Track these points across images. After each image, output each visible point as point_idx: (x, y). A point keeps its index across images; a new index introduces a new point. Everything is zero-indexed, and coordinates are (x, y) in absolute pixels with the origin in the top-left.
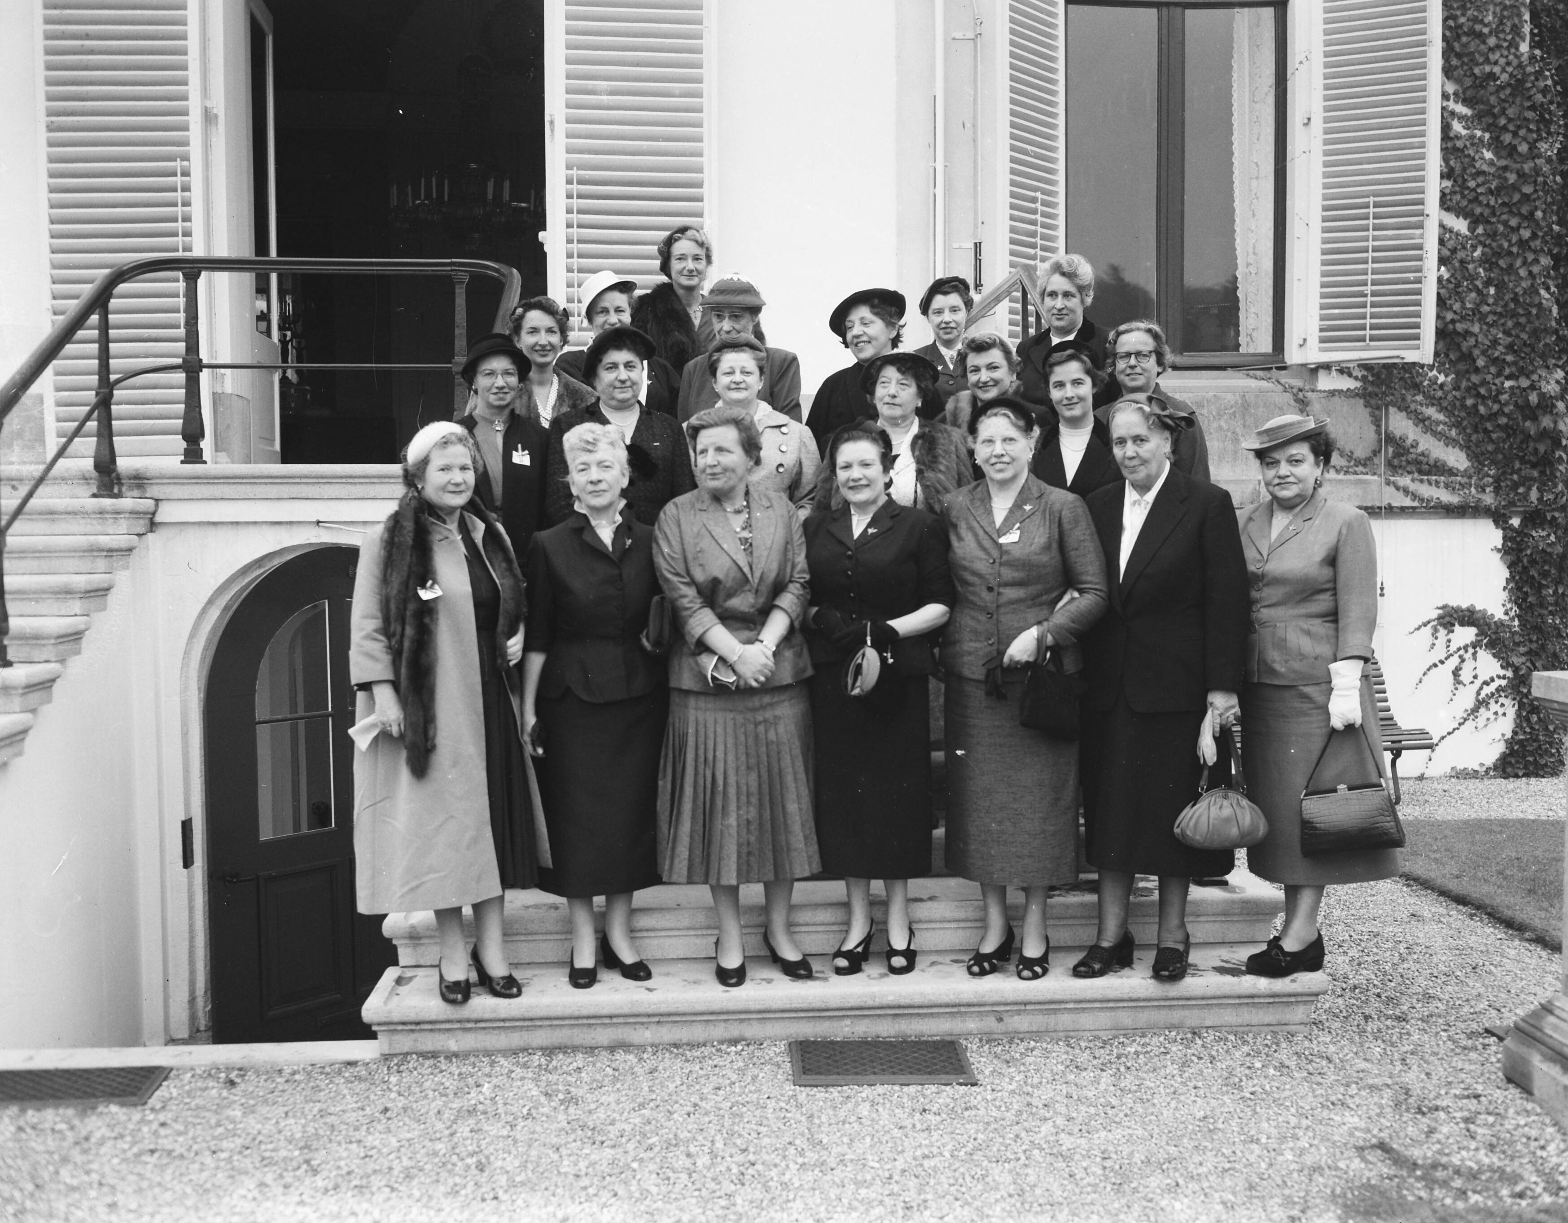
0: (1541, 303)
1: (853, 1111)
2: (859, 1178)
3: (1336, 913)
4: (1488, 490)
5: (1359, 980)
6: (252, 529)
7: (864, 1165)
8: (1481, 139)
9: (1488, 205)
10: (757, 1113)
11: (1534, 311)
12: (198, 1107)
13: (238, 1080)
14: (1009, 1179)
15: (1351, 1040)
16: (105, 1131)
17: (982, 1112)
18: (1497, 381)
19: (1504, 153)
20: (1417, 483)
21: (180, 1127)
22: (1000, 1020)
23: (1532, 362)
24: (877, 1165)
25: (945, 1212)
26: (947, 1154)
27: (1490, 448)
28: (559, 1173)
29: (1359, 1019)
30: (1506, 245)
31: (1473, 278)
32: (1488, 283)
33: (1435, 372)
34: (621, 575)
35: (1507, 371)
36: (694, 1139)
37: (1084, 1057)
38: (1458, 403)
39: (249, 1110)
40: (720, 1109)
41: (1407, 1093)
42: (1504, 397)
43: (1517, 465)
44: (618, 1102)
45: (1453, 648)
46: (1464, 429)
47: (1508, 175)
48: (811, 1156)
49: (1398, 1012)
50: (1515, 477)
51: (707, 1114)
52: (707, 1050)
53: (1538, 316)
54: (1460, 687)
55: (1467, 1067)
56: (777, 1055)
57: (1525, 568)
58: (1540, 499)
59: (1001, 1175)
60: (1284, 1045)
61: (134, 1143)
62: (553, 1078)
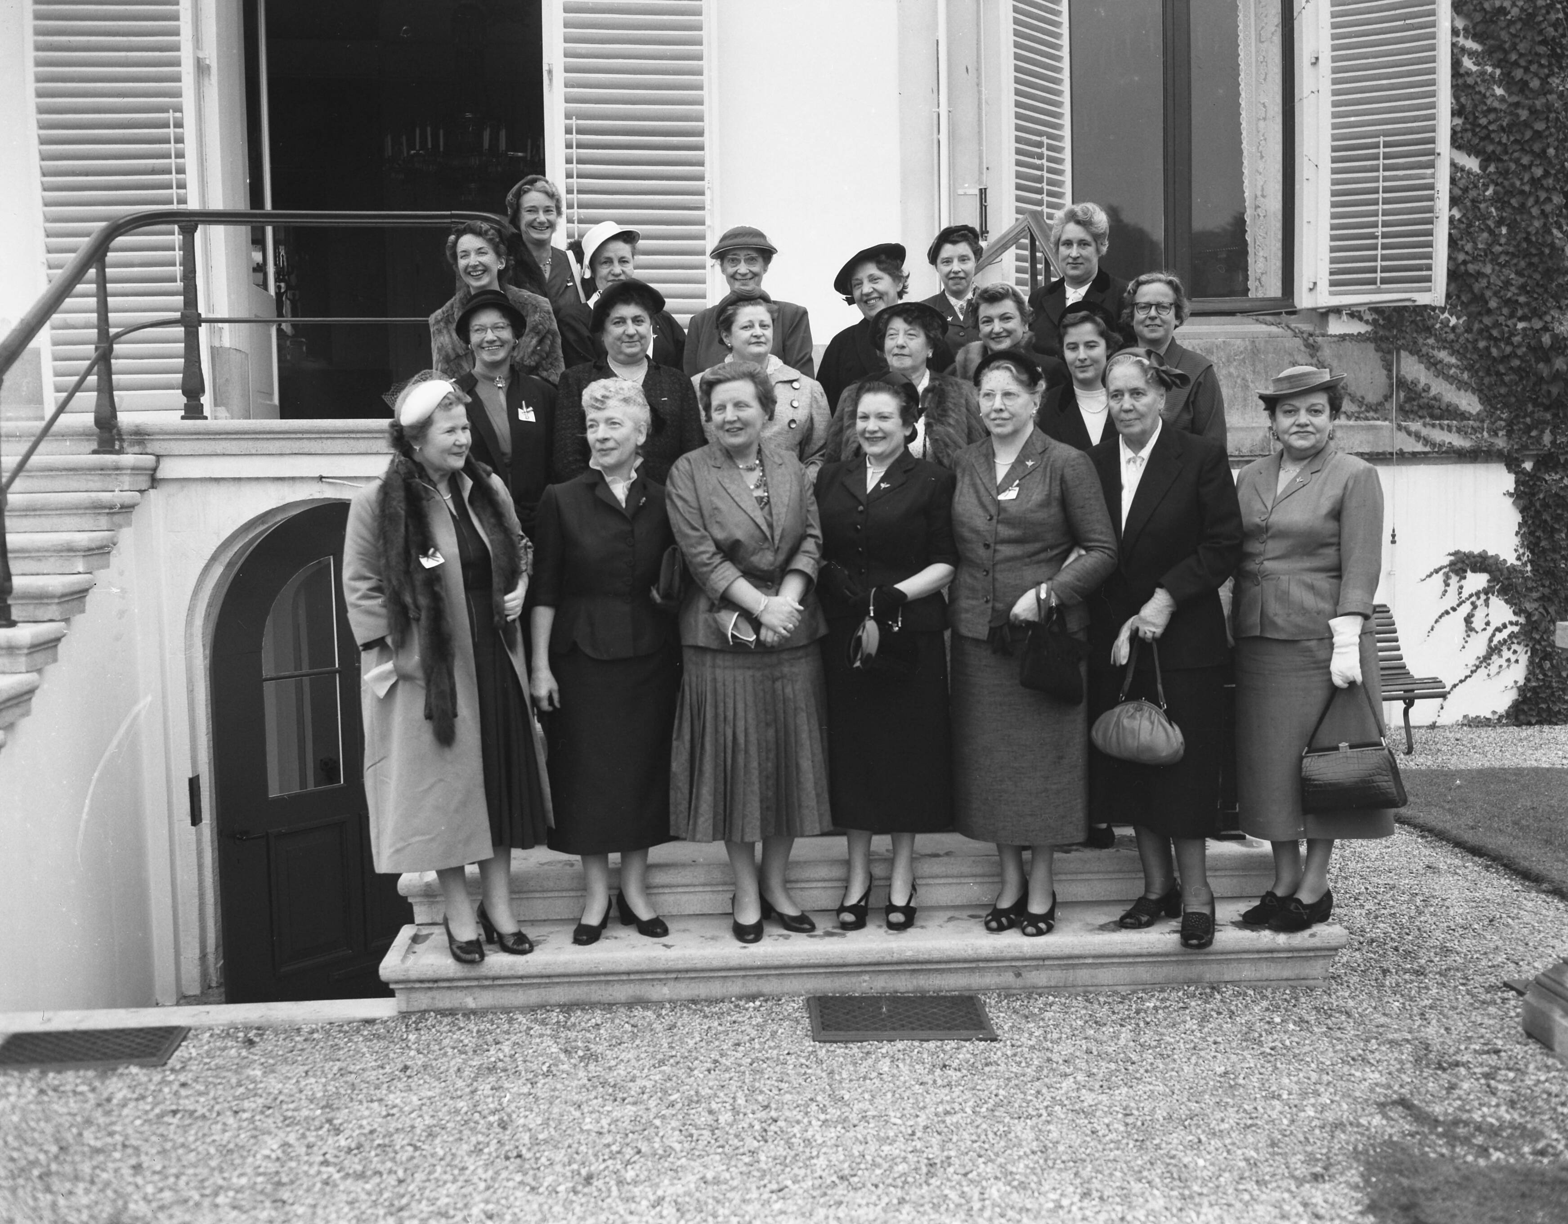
0: (1553, 243)
1: (873, 1067)
2: (882, 1134)
3: (1352, 865)
4: (1500, 433)
5: (1378, 933)
6: (255, 486)
7: (887, 1122)
8: (1492, 75)
9: (1500, 143)
10: (778, 1069)
11: (1547, 251)
12: (218, 1067)
13: (257, 1039)
14: (1032, 1135)
15: (1370, 994)
16: (125, 1092)
17: (1002, 1067)
18: (1509, 323)
19: (1515, 89)
20: (1429, 428)
21: (201, 1087)
22: (1018, 975)
23: (1544, 303)
24: (899, 1122)
25: (968, 1169)
26: (969, 1111)
27: (1503, 390)
28: (582, 1130)
29: (1377, 972)
30: (1518, 183)
31: (1485, 217)
32: (1500, 222)
33: (1446, 315)
34: (632, 531)
35: (1520, 313)
36: (716, 1095)
37: (1102, 1013)
38: (1470, 346)
39: (269, 1070)
40: (740, 1065)
41: (1427, 1047)
42: (1517, 339)
43: (1530, 408)
44: (638, 1059)
45: (1465, 595)
46: (1477, 372)
47: (1520, 111)
48: (834, 1113)
49: (1416, 966)
50: (1528, 420)
51: (727, 1070)
52: (725, 1006)
53: (1551, 256)
54: (1473, 634)
55: (1487, 1021)
56: (795, 1010)
57: (1537, 512)
58: (1553, 443)
59: (1023, 1131)
60: (1303, 1000)
61: (155, 1105)
62: (572, 1034)
